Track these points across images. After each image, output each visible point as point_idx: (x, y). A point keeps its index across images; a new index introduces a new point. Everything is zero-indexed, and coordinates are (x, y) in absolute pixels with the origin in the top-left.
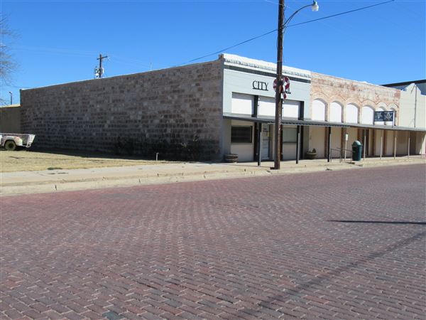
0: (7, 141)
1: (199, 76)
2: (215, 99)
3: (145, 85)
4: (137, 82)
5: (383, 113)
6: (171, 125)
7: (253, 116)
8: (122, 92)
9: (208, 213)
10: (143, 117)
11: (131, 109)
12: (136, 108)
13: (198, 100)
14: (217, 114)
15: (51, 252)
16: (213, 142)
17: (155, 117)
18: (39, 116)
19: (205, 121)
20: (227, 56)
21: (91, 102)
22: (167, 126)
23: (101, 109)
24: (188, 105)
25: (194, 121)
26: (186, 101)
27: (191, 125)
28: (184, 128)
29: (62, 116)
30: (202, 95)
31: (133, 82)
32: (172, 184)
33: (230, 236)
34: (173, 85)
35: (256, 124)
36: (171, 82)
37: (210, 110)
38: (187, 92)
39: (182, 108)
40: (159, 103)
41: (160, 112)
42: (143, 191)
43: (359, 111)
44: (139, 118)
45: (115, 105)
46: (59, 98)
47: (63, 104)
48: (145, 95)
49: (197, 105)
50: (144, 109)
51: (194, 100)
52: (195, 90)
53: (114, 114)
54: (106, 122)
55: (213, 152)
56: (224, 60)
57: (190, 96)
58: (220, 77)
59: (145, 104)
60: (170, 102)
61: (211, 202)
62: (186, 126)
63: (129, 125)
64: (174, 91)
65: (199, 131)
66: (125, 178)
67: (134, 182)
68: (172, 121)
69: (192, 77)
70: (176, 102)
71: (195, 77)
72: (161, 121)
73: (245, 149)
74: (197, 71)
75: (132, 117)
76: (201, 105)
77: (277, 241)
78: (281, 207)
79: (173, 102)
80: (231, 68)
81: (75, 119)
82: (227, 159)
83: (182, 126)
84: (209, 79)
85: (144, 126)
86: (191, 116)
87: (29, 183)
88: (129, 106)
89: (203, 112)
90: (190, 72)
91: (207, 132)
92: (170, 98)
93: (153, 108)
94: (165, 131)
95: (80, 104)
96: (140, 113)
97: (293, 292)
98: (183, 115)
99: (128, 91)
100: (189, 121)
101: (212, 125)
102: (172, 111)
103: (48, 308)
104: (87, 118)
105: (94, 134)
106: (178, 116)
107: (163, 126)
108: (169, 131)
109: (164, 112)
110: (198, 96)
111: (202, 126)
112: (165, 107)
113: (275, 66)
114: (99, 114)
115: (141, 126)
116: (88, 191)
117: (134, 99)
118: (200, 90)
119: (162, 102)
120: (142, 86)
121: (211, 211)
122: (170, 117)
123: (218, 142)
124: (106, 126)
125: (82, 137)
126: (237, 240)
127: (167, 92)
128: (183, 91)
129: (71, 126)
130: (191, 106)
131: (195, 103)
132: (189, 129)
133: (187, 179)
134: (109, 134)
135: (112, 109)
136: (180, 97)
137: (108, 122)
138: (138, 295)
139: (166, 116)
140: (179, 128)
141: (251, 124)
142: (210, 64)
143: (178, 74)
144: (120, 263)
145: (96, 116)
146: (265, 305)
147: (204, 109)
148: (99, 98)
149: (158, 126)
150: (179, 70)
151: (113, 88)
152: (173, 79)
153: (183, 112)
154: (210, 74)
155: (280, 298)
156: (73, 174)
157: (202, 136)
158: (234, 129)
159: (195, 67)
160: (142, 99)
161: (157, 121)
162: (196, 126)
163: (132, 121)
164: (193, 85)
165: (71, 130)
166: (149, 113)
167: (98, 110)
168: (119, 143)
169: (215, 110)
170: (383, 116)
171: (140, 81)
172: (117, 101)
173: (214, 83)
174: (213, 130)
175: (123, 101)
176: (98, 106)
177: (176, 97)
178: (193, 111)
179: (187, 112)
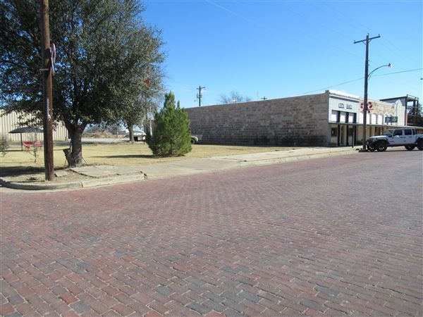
2: (323, 114)
3: (272, 106)
4: (266, 105)
5: (391, 118)
6: (291, 128)
7: (337, 122)
8: (254, 110)
10: (270, 124)
11: (262, 120)
12: (265, 119)
14: (325, 121)
16: (322, 136)
17: (279, 124)
19: (316, 125)
20: (331, 91)
21: (230, 116)
22: (288, 128)
24: (303, 117)
25: (308, 125)
26: (302, 115)
27: (306, 128)
29: (207, 124)
30: (313, 112)
31: (263, 105)
35: (339, 126)
36: (291, 105)
37: (320, 120)
38: (303, 110)
39: (299, 119)
40: (282, 116)
41: (283, 121)
43: (377, 117)
44: (268, 124)
45: (249, 118)
46: (204, 114)
47: (207, 117)
48: (272, 112)
49: (310, 117)
50: (271, 119)
51: (308, 114)
52: (309, 109)
53: (248, 122)
55: (322, 141)
56: (329, 93)
57: (306, 112)
58: (327, 103)
59: (272, 117)
60: (291, 116)
62: (303, 128)
64: (294, 110)
65: (312, 131)
68: (292, 126)
69: (306, 102)
70: (295, 115)
71: (309, 102)
72: (284, 126)
73: (334, 140)
74: (311, 99)
75: (262, 124)
76: (313, 117)
80: (332, 97)
81: (217, 126)
83: (299, 128)
84: (319, 103)
86: (306, 123)
88: (260, 118)
89: (315, 121)
90: (305, 99)
91: (317, 131)
92: (290, 113)
93: (276, 119)
94: (287, 131)
95: (221, 117)
96: (269, 122)
99: (259, 110)
100: (304, 126)
101: (321, 128)
102: (292, 120)
104: (226, 125)
105: (233, 134)
106: (297, 123)
107: (285, 128)
108: (290, 131)
109: (286, 121)
110: (311, 112)
111: (314, 128)
112: (287, 118)
115: (269, 129)
117: (263, 114)
118: (312, 109)
119: (285, 116)
120: (270, 107)
122: (291, 123)
124: (242, 130)
125: (223, 136)
127: (288, 110)
128: (300, 110)
129: (214, 130)
130: (306, 118)
134: (244, 134)
135: (247, 120)
136: (298, 113)
137: (244, 127)
139: (287, 123)
140: (297, 130)
141: (337, 126)
142: (319, 95)
143: (296, 100)
145: (234, 124)
147: (315, 119)
148: (237, 114)
149: (282, 128)
150: (297, 98)
151: (247, 108)
152: (293, 103)
153: (300, 121)
154: (319, 101)
157: (314, 133)
158: (333, 129)
159: (309, 97)
160: (270, 114)
161: (281, 126)
162: (310, 128)
163: (261, 126)
164: (308, 106)
165: (214, 132)
166: (275, 122)
167: (236, 121)
169: (323, 120)
170: (391, 119)
171: (268, 104)
172: (250, 115)
173: (322, 105)
174: (322, 130)
175: (255, 115)
176: (236, 118)
177: (295, 113)
178: (308, 120)
179: (303, 121)
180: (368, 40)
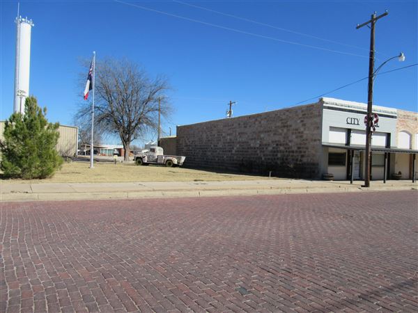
0: (168, 160)
1: (303, 115)
2: (315, 132)
3: (262, 122)
4: (256, 120)
6: (281, 151)
7: (346, 145)
8: (245, 127)
9: (311, 219)
10: (260, 145)
11: (252, 139)
12: (255, 139)
13: (302, 132)
14: (317, 143)
15: (198, 240)
16: (313, 164)
17: (269, 145)
18: (189, 144)
19: (307, 148)
20: (325, 99)
21: (224, 134)
22: (278, 151)
23: (230, 140)
24: (294, 136)
25: (299, 148)
26: (293, 134)
27: (297, 152)
28: (291, 154)
29: (204, 144)
30: (305, 129)
31: (254, 120)
32: (282, 195)
33: (330, 238)
34: (283, 121)
35: (349, 151)
36: (282, 120)
37: (312, 140)
38: (294, 127)
39: (290, 138)
40: (272, 135)
41: (273, 142)
42: (260, 199)
44: (258, 146)
45: (240, 137)
46: (202, 131)
47: (204, 136)
48: (262, 129)
49: (301, 137)
50: (261, 139)
51: (299, 133)
52: (301, 124)
53: (239, 142)
54: (233, 148)
55: (314, 172)
56: (324, 102)
57: (297, 130)
58: (320, 115)
59: (262, 136)
60: (281, 134)
61: (314, 211)
62: (293, 152)
63: (250, 150)
64: (284, 126)
65: (302, 156)
66: (247, 189)
67: (253, 192)
68: (282, 148)
69: (297, 115)
70: (286, 134)
71: (300, 116)
72: (273, 148)
73: (340, 170)
74: (302, 111)
75: (252, 145)
76: (305, 137)
77: (371, 246)
78: (373, 218)
79: (283, 134)
80: (329, 108)
81: (212, 146)
82: (325, 177)
83: (289, 152)
84: (311, 117)
85: (261, 152)
86: (297, 144)
87: (182, 190)
88: (251, 137)
89: (307, 142)
90: (296, 112)
91: (308, 156)
92: (280, 131)
93: (268, 139)
94: (277, 155)
95: (216, 135)
96: (258, 142)
97: (389, 290)
98: (290, 144)
99: (250, 126)
100: (295, 149)
101: (313, 152)
102: (282, 140)
103: (197, 280)
104: (220, 146)
105: (225, 157)
106: (287, 144)
107: (275, 152)
108: (279, 155)
109: (276, 141)
110: (302, 129)
111: (305, 152)
112: (277, 138)
113: (366, 106)
114: (229, 143)
115: (258, 152)
116: (221, 197)
117: (254, 132)
118: (304, 125)
119: (275, 134)
120: (260, 123)
121: (314, 217)
122: (281, 145)
123: (318, 164)
124: (234, 152)
125: (217, 159)
126: (337, 242)
127: (278, 127)
128: (291, 126)
129: (209, 151)
130: (296, 137)
131: (300, 135)
132: (295, 154)
133: (294, 191)
134: (235, 157)
135: (238, 140)
136: (288, 130)
137: (235, 148)
138: (261, 278)
139: (277, 145)
140: (287, 154)
141: (345, 151)
142: (312, 106)
143: (287, 113)
144: (246, 252)
145: (227, 145)
146: (364, 297)
147: (307, 140)
148: (229, 132)
149: (271, 151)
150: (288, 110)
151: (239, 124)
152: (284, 117)
153: (290, 141)
154: (312, 113)
155: (377, 294)
156: (211, 184)
157: (305, 160)
158: (331, 155)
159: (300, 108)
160: (260, 132)
161: (270, 148)
162: (301, 152)
163: (252, 148)
164: (299, 121)
165: (209, 153)
166: (265, 142)
167: (228, 141)
168: (243, 164)
169: (315, 140)
171: (259, 119)
172: (242, 133)
173: (315, 119)
174: (314, 155)
175: (246, 133)
176: (229, 137)
177: (285, 130)
178: (298, 141)
179: (294, 142)
180: (372, 21)
